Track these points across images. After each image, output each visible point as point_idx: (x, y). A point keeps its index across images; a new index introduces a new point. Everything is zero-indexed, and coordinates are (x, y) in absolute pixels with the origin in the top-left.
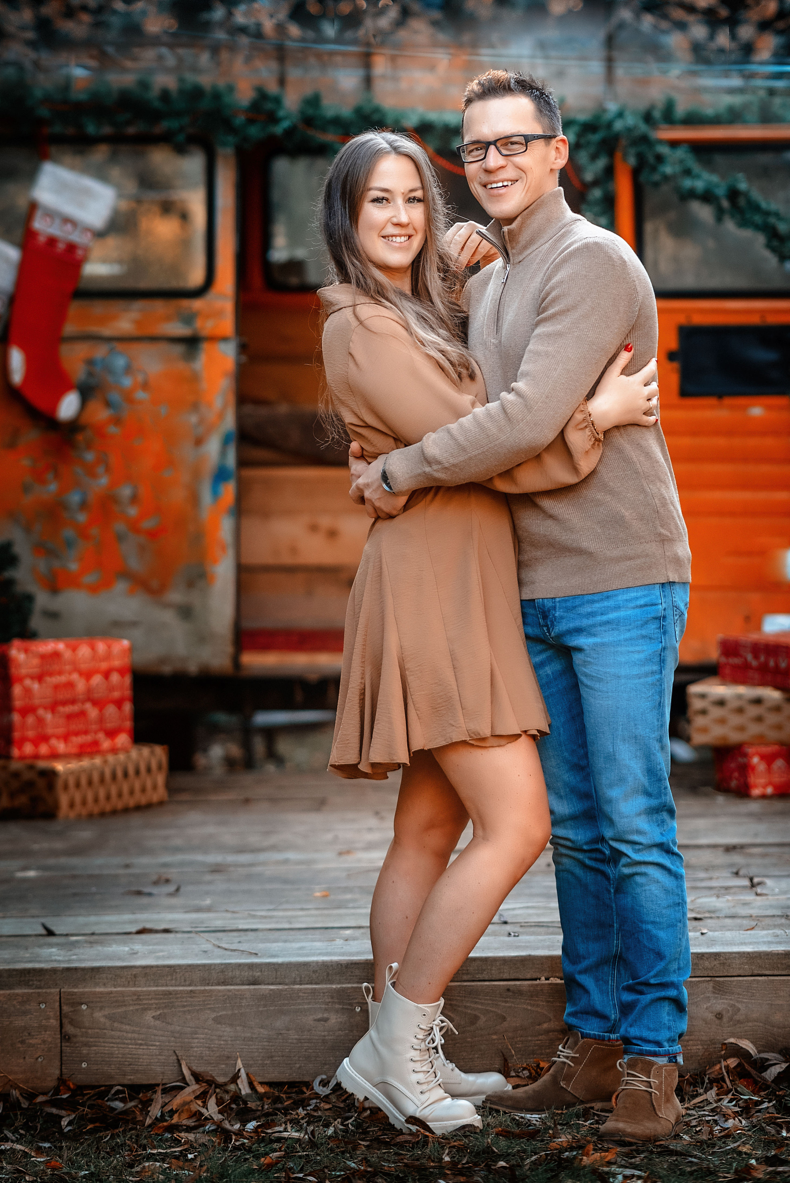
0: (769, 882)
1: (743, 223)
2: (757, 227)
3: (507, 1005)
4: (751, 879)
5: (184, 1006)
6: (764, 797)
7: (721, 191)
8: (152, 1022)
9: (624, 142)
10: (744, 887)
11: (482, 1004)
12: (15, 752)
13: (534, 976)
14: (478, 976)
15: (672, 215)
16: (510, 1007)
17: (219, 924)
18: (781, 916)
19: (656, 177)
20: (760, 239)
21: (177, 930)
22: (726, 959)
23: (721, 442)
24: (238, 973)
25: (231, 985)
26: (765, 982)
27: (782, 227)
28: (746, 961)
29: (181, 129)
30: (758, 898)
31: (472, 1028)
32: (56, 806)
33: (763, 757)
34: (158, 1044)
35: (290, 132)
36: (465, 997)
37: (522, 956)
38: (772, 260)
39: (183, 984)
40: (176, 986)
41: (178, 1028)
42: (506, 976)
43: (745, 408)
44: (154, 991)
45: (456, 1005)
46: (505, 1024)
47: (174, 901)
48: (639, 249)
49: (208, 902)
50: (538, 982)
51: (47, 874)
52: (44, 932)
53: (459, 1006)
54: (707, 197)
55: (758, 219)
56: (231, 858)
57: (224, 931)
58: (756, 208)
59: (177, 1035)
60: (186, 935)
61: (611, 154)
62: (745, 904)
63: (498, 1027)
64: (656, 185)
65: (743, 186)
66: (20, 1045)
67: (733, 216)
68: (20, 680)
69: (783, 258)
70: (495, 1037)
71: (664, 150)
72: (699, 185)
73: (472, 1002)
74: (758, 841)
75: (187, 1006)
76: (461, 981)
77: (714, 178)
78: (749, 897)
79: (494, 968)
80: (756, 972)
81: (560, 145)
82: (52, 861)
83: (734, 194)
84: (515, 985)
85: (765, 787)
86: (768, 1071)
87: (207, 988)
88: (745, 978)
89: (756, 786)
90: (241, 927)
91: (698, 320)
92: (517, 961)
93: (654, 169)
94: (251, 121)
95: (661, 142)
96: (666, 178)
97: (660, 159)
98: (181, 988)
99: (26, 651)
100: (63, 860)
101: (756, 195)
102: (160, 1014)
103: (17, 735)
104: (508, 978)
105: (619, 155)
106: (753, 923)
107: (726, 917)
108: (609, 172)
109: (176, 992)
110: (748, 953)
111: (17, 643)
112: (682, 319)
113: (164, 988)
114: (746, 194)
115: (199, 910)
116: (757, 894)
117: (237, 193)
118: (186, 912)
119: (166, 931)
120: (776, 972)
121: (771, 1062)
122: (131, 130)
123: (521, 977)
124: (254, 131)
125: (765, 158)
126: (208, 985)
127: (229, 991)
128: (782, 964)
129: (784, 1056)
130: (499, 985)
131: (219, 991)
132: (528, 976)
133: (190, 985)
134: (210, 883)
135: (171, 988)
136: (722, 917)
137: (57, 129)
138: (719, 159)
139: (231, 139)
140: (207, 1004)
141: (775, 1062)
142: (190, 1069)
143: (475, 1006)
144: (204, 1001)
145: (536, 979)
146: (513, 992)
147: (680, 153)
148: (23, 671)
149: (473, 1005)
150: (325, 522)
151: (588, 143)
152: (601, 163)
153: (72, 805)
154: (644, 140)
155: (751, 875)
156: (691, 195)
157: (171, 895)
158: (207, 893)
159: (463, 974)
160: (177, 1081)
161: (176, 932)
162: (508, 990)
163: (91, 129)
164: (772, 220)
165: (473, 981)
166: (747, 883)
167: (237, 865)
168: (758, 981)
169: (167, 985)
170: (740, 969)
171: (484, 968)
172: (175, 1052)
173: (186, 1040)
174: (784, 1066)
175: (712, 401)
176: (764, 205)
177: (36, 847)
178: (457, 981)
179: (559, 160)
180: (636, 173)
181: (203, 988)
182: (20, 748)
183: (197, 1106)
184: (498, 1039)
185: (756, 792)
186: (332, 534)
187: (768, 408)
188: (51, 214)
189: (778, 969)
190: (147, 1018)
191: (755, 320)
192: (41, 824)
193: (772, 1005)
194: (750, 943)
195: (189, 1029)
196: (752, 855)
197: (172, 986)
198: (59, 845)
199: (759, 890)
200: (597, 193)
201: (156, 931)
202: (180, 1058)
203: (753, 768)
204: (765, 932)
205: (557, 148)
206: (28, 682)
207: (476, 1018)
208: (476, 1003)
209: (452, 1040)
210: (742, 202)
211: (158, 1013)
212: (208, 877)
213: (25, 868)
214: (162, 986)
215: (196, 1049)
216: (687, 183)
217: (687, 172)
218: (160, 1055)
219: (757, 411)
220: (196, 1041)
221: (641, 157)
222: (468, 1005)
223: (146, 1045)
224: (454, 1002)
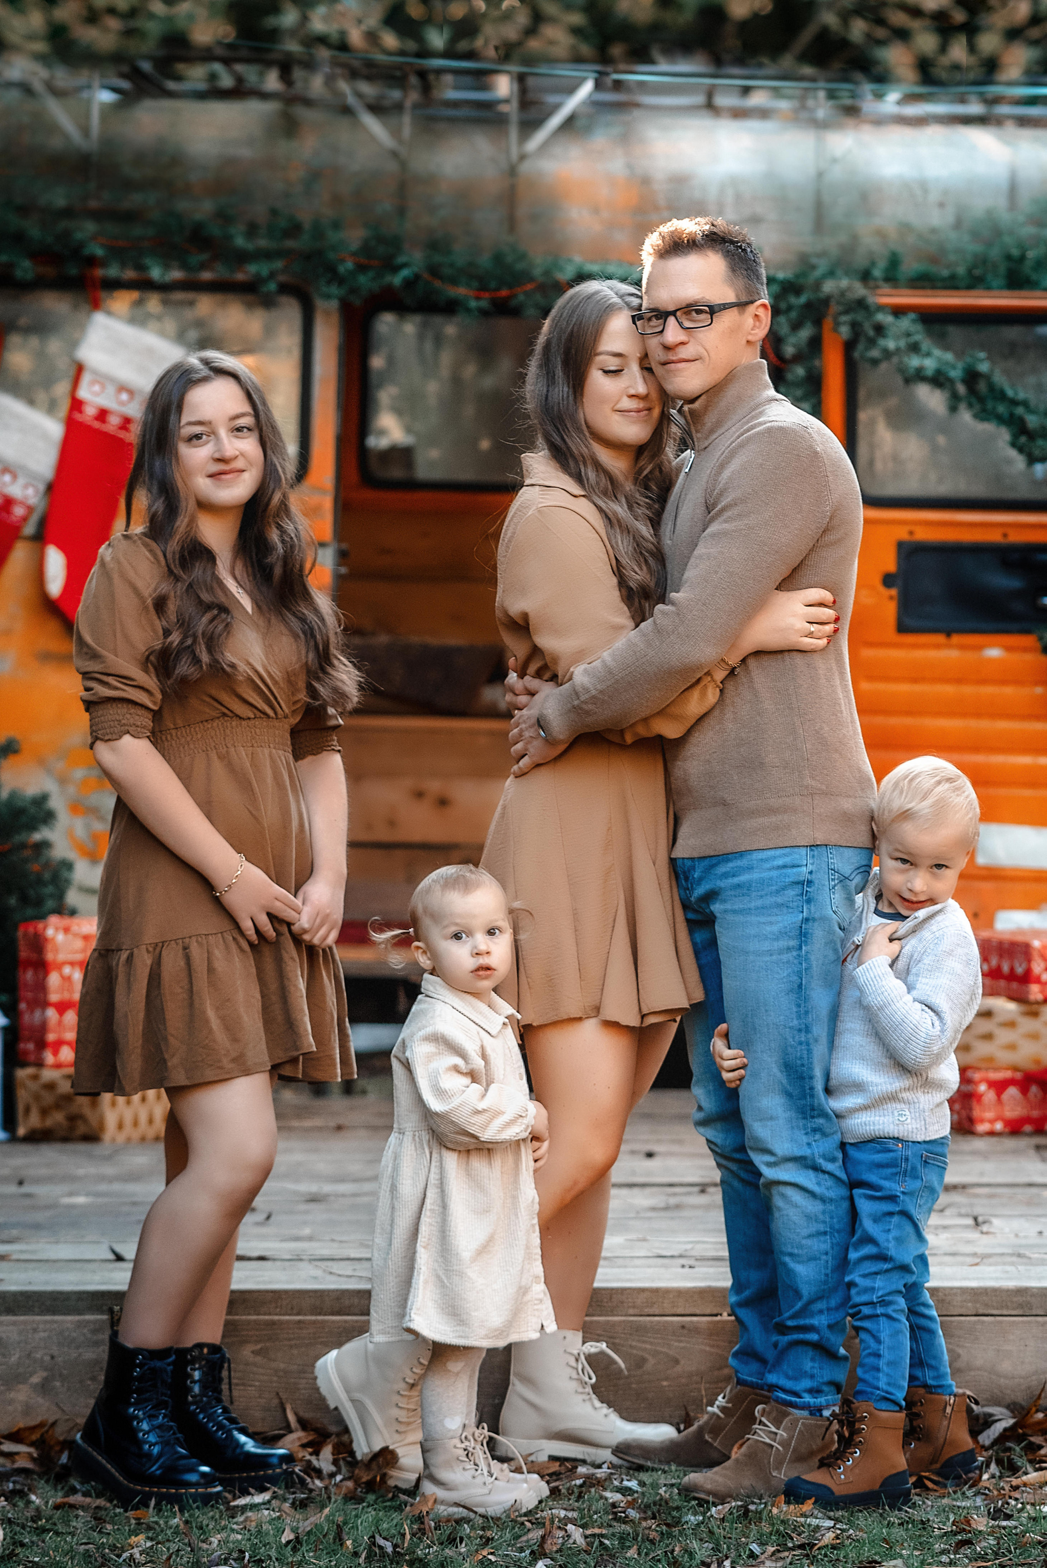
0: (996, 1222)
1: (983, 415)
2: (1001, 420)
3: (682, 1345)
4: (976, 1219)
5: (290, 1340)
6: (992, 1134)
7: (956, 374)
8: (252, 1358)
9: (834, 308)
10: (967, 1227)
11: (651, 1343)
12: (49, 1057)
13: (715, 1312)
14: (647, 1311)
15: (893, 402)
16: (684, 1348)
17: (326, 1252)
18: (1012, 1255)
19: (875, 353)
20: (1004, 435)
21: (276, 1257)
22: (945, 1295)
23: (949, 690)
24: (356, 1301)
25: (348, 1315)
26: (992, 1323)
27: (1032, 421)
28: (969, 1298)
29: (272, 275)
30: (984, 1236)
31: (639, 1372)
32: (102, 1127)
33: (992, 1084)
34: (257, 1384)
35: (410, 284)
36: (631, 1334)
37: (700, 1288)
38: (1019, 461)
39: (289, 1312)
40: (281, 1315)
41: (282, 1366)
42: (680, 1311)
43: (980, 648)
44: (255, 1321)
45: (619, 1344)
46: (678, 1369)
47: (264, 1230)
48: (851, 444)
49: (307, 1231)
50: (719, 1318)
51: (100, 1200)
52: (112, 1257)
53: (623, 1346)
54: (938, 380)
55: (1001, 409)
56: (327, 1188)
57: (333, 1260)
58: (1001, 396)
59: (281, 1374)
60: (287, 1263)
61: (818, 322)
62: (968, 1242)
63: (669, 1372)
64: (875, 362)
65: (984, 367)
66: (89, 1382)
67: (970, 406)
68: (59, 967)
69: (1032, 460)
70: (665, 1383)
71: (885, 318)
72: (929, 364)
73: (639, 1341)
74: (985, 1180)
75: (294, 1339)
76: (626, 1315)
77: (949, 356)
78: (974, 1235)
79: (666, 1301)
80: (981, 1311)
81: (761, 312)
82: (103, 1187)
83: (972, 377)
84: (691, 1322)
85: (992, 1122)
86: (993, 1428)
87: (320, 1318)
88: (968, 1318)
89: (982, 1121)
90: (352, 1256)
91: (923, 535)
92: (694, 1292)
93: (872, 342)
94: (361, 268)
95: (881, 308)
96: (887, 354)
97: (880, 329)
98: (287, 1318)
99: (67, 930)
100: (117, 1187)
101: (999, 379)
102: (261, 1349)
103: (51, 1037)
104: (683, 1313)
105: (828, 322)
106: (977, 1260)
107: (946, 1254)
108: (815, 344)
109: (281, 1322)
110: (973, 1289)
111: (54, 920)
112: (902, 534)
113: (267, 1317)
114: (987, 377)
115: (297, 1239)
116: (982, 1233)
117: (340, 360)
118: (282, 1241)
119: (262, 1258)
120: (1005, 1312)
121: (996, 1418)
122: (206, 276)
123: (698, 1312)
124: (364, 281)
125: (1012, 333)
126: (320, 1314)
127: (346, 1322)
128: (1012, 1302)
129: (1012, 1411)
130: (672, 1322)
131: (333, 1322)
132: (708, 1312)
133: (298, 1314)
134: (307, 1212)
135: (276, 1318)
136: (941, 1255)
137: (113, 271)
138: (954, 332)
139: (334, 290)
140: (319, 1337)
141: (1000, 1417)
142: (296, 1414)
143: (644, 1346)
144: (314, 1333)
145: (716, 1315)
146: (689, 1330)
147: (906, 323)
148: (61, 957)
149: (639, 1345)
150: (434, 786)
151: (790, 308)
152: (805, 333)
153: (120, 1126)
154: (861, 304)
155: (975, 1213)
156: (919, 376)
157: (258, 1224)
158: (305, 1223)
159: (629, 1307)
160: (280, 1429)
161: (274, 1260)
162: (683, 1327)
163: (156, 273)
164: (1020, 411)
165: (641, 1315)
166: (970, 1221)
167: (337, 1195)
168: (983, 1322)
169: (270, 1314)
170: (962, 1307)
171: (655, 1300)
172: (278, 1394)
173: (293, 1380)
174: (1011, 1421)
175: (940, 638)
176: (1010, 393)
177: (81, 1172)
178: (622, 1316)
179: (757, 331)
180: (849, 347)
181: (313, 1318)
182: (56, 1053)
183: (306, 1454)
184: (669, 1386)
185: (982, 1128)
186: (443, 802)
187: (1008, 649)
188: (103, 379)
189: (1007, 1308)
190: (245, 1353)
191: (994, 537)
192: (82, 1147)
193: (998, 1351)
194: (974, 1279)
195: (296, 1367)
196: (976, 1196)
197: (276, 1314)
198: (109, 1170)
199: (985, 1228)
200: (800, 371)
201: (249, 1259)
202: (284, 1401)
203: (979, 1097)
204: (992, 1268)
205: (756, 315)
206: (67, 970)
207: (644, 1360)
208: (644, 1342)
209: (614, 1386)
210: (982, 387)
211: (259, 1346)
212: (303, 1207)
213: (71, 1194)
214: (265, 1314)
215: (304, 1391)
216: (915, 362)
217: (915, 348)
218: (260, 1397)
219: (994, 653)
220: (304, 1381)
221: (855, 326)
222: (634, 1344)
223: (243, 1384)
224: (617, 1341)
